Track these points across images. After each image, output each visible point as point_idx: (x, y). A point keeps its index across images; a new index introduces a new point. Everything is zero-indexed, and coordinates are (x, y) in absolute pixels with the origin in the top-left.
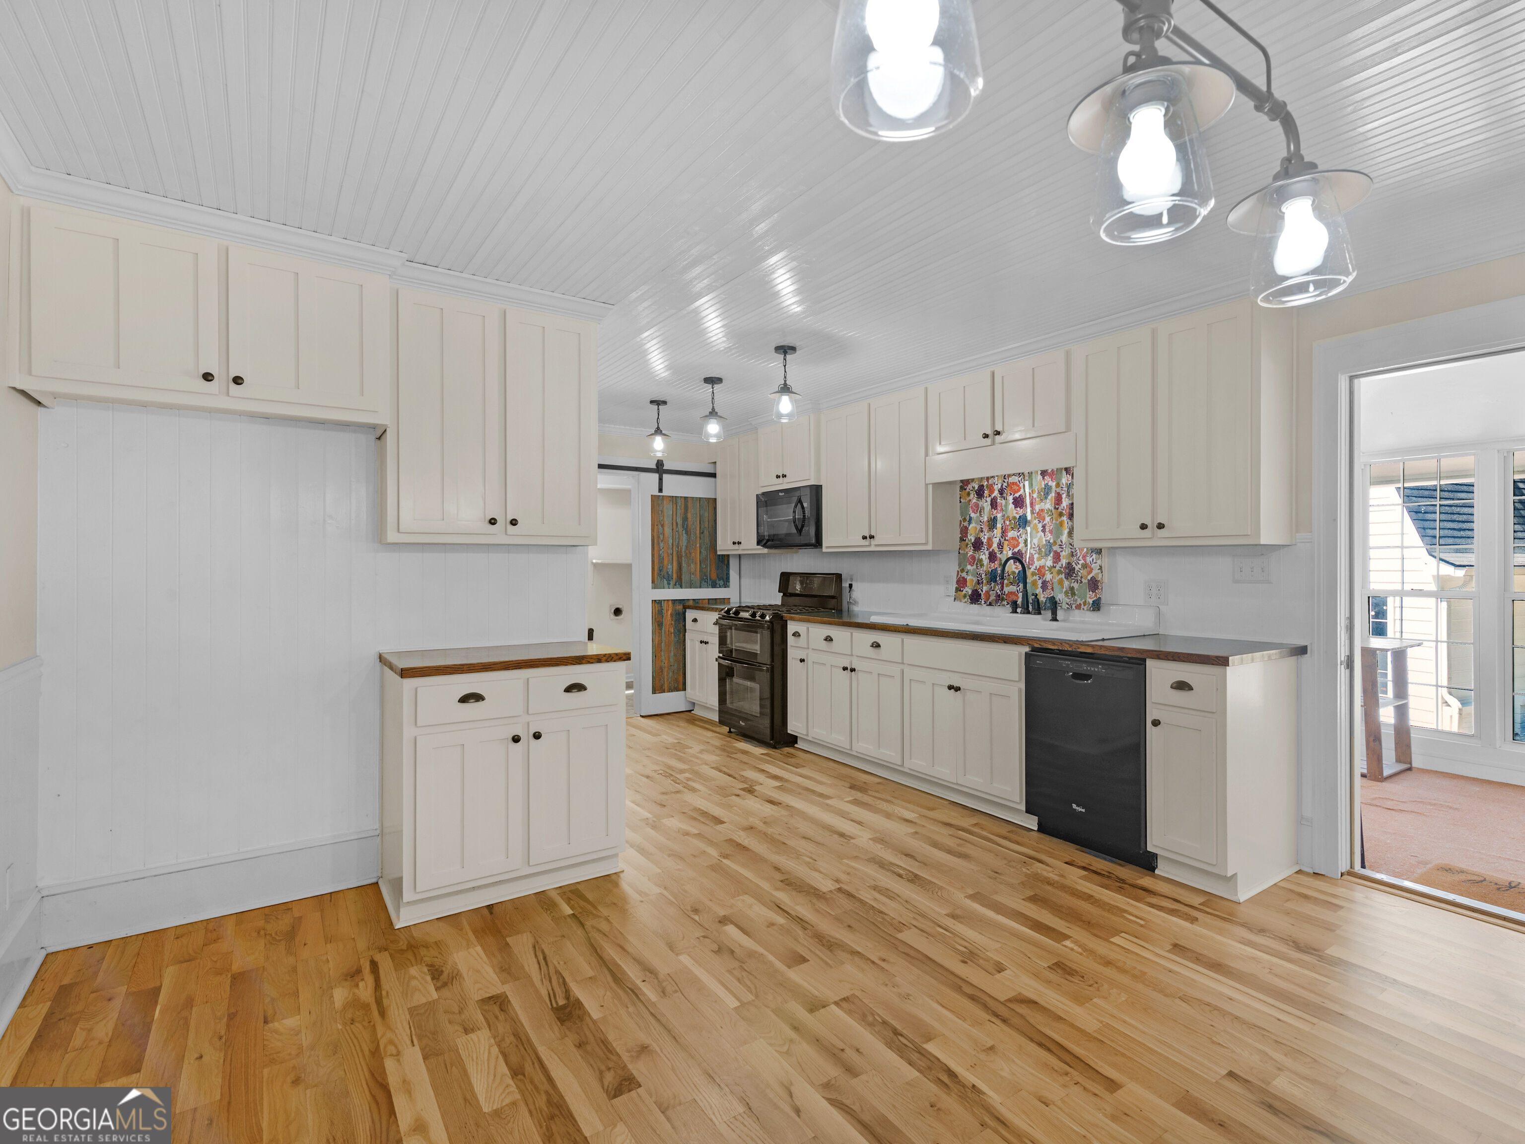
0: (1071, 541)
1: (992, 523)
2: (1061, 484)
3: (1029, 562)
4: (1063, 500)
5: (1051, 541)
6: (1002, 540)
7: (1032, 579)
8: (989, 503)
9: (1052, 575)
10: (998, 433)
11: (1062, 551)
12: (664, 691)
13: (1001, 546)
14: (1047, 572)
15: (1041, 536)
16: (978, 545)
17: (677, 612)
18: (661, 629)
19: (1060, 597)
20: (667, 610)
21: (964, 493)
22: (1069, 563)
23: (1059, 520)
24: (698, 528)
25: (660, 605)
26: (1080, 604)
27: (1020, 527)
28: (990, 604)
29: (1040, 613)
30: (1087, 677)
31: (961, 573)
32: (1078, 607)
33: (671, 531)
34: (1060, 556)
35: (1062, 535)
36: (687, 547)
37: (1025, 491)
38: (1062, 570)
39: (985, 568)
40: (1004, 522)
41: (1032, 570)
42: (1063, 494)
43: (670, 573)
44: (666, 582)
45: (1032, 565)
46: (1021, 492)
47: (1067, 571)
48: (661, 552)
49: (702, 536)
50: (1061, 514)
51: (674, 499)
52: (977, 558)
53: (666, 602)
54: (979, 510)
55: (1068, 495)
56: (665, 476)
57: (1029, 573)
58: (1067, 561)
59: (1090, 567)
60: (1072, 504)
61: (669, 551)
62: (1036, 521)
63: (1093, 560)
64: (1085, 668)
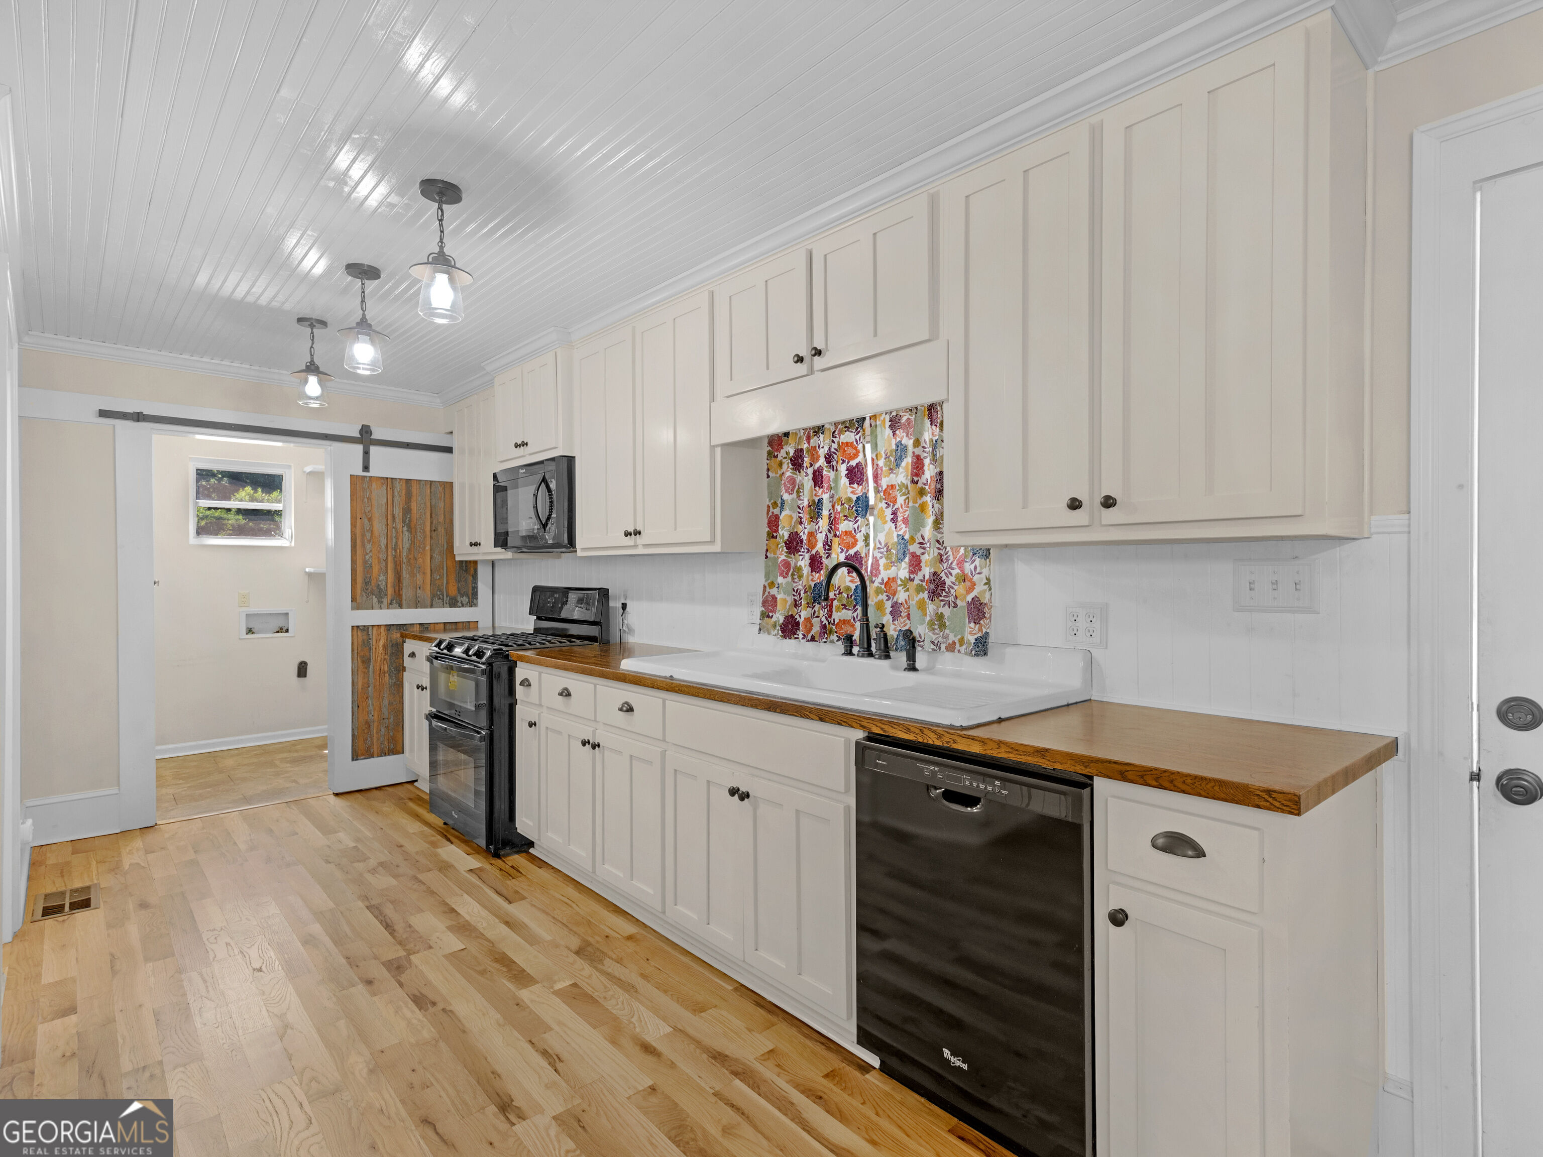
0: (939, 536)
1: (816, 507)
2: (922, 441)
3: (871, 572)
4: (926, 468)
5: (907, 537)
6: (830, 536)
7: (876, 600)
8: (811, 476)
9: (907, 593)
10: (818, 353)
11: (923, 554)
12: (372, 756)
13: (828, 545)
14: (899, 588)
15: (890, 528)
16: (793, 544)
17: (394, 642)
18: (367, 668)
19: (920, 630)
20: (378, 641)
21: (774, 463)
22: (935, 574)
23: (920, 502)
24: (428, 524)
25: (365, 633)
26: (954, 643)
27: (858, 514)
28: (813, 639)
29: (888, 657)
30: (970, 801)
31: (770, 588)
32: (951, 648)
33: (384, 527)
34: (920, 562)
35: (924, 526)
36: (409, 550)
37: (865, 456)
38: (924, 584)
39: (804, 581)
40: (833, 506)
41: (876, 584)
42: (925, 458)
43: (382, 587)
44: (375, 600)
45: (876, 576)
46: (860, 458)
47: (932, 586)
48: (367, 557)
49: (434, 534)
50: (922, 492)
51: (388, 482)
52: (793, 565)
53: (375, 628)
54: (797, 489)
55: (934, 460)
56: (373, 449)
57: (871, 590)
58: (932, 570)
59: (971, 580)
60: (941, 473)
61: (381, 556)
62: (883, 505)
63: (975, 568)
64: (967, 783)
